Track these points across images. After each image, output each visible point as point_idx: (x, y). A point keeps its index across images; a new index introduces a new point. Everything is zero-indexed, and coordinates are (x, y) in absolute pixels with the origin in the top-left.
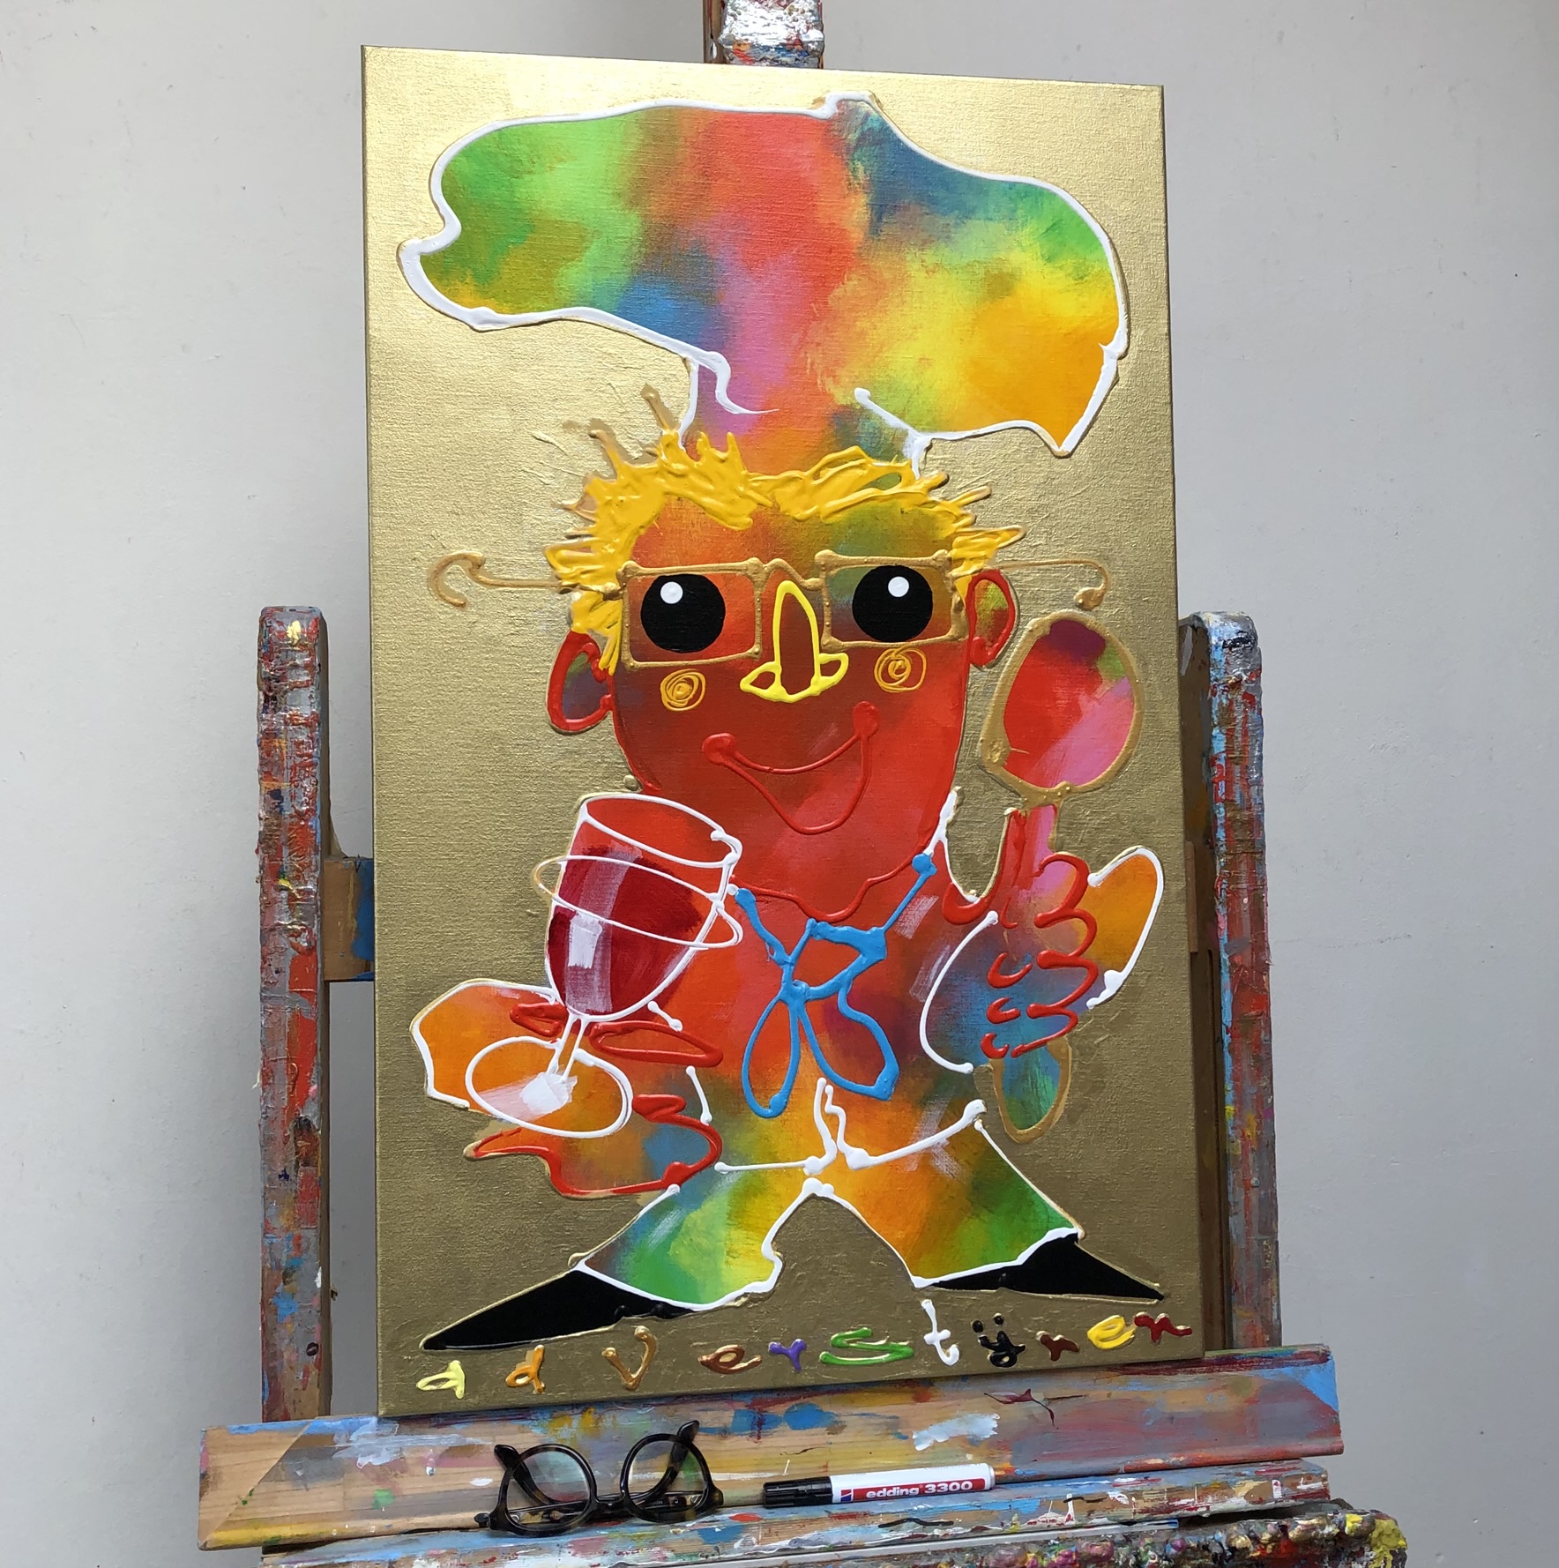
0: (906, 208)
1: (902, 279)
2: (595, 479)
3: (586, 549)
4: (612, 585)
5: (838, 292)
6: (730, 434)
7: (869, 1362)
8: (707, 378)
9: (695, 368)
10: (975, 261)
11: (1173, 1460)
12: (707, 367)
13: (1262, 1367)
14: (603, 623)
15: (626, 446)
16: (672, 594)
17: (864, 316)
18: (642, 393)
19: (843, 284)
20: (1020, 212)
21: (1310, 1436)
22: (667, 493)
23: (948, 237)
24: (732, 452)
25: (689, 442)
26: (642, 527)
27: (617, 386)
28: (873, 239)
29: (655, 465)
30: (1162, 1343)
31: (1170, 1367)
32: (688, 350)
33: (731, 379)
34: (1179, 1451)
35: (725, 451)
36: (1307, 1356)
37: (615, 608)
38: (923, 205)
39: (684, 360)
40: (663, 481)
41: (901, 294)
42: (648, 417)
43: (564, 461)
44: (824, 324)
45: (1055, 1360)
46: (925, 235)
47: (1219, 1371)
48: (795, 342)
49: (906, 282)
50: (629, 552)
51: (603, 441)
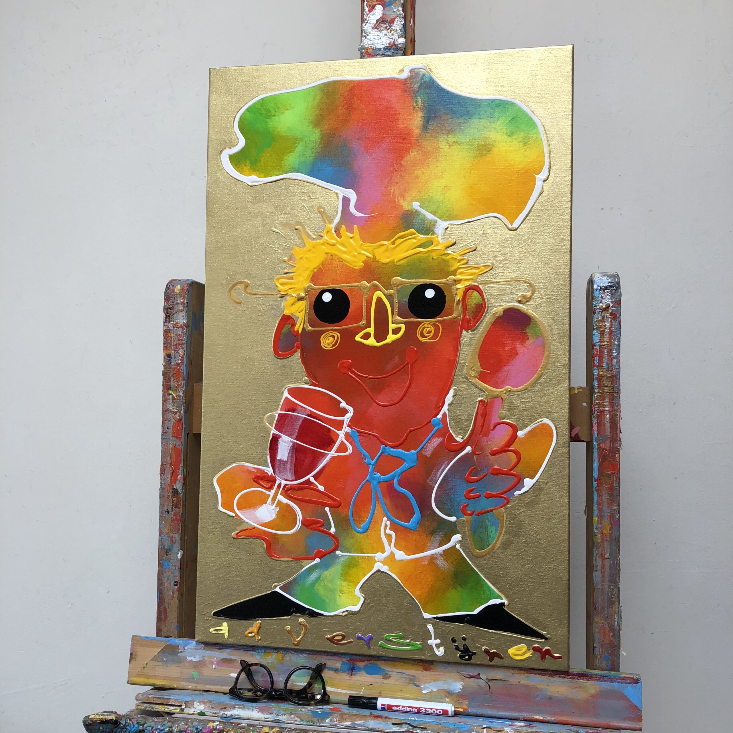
0: (440, 117)
1: (437, 149)
2: (297, 248)
3: (292, 278)
4: (303, 294)
5: (407, 158)
6: (355, 226)
7: (402, 649)
8: (346, 201)
9: (341, 197)
10: (473, 139)
11: (548, 718)
12: (346, 196)
13: (602, 681)
14: (297, 310)
15: (310, 233)
16: (327, 297)
17: (419, 169)
18: (318, 209)
19: (409, 154)
20: (496, 114)
21: (625, 719)
22: (326, 253)
23: (460, 129)
24: (356, 234)
25: (337, 230)
26: (315, 268)
27: (307, 207)
28: (424, 133)
29: (321, 241)
30: (546, 661)
31: (552, 673)
32: (338, 189)
33: (357, 201)
34: (553, 715)
35: (352, 233)
36: (627, 679)
37: (303, 305)
38: (448, 115)
39: (336, 193)
40: (324, 247)
41: (436, 157)
42: (320, 219)
43: (284, 240)
44: (399, 173)
45: (491, 661)
46: (449, 129)
47: (578, 679)
48: (386, 182)
49: (439, 151)
50: (309, 279)
51: (300, 231)
